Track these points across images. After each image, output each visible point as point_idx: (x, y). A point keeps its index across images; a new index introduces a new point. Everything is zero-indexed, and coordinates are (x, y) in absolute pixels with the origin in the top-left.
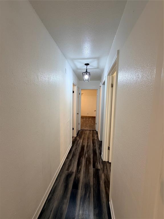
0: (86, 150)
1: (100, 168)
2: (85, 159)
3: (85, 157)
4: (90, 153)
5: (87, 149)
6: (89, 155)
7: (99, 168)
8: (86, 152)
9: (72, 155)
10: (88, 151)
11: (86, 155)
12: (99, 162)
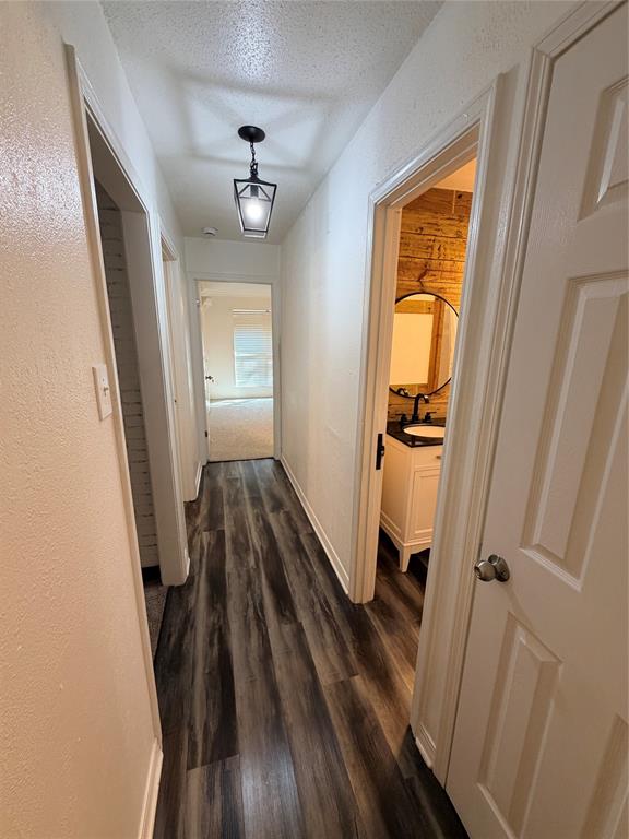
0: (260, 582)
1: (204, 533)
2: (253, 546)
3: (256, 552)
4: (239, 576)
5: (258, 591)
6: (242, 564)
7: (205, 535)
8: (259, 574)
9: (306, 547)
10: (249, 583)
11: (252, 562)
12: (202, 548)
